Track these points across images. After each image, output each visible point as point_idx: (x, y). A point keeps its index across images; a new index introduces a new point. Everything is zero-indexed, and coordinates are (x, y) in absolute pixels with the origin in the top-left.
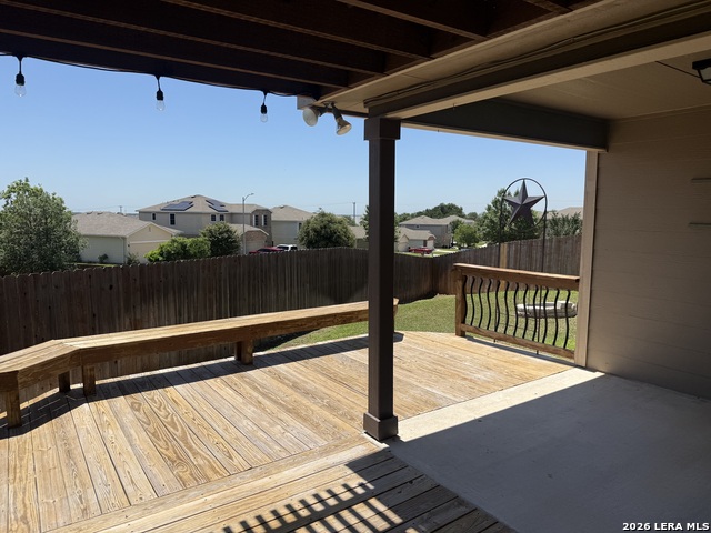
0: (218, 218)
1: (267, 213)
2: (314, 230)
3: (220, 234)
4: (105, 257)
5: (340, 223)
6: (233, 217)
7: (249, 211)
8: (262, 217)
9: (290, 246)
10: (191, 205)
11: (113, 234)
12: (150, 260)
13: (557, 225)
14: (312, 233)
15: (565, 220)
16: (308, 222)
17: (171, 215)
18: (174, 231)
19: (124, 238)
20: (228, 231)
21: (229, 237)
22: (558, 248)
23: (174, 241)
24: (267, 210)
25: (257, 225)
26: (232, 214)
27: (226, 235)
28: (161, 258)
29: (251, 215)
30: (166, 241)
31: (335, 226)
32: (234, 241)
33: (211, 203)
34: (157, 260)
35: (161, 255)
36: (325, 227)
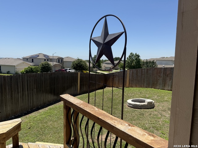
0: (46, 60)
1: (62, 59)
2: (76, 64)
3: (45, 65)
4: (9, 72)
5: (84, 62)
6: (51, 60)
7: (56, 58)
8: (60, 60)
9: (68, 69)
10: (38, 56)
11: (11, 65)
12: (21, 73)
13: (147, 64)
14: (75, 65)
15: (150, 62)
16: (74, 62)
17: (32, 59)
18: (32, 64)
19: (14, 66)
20: (48, 64)
21: (48, 66)
22: (147, 72)
23: (29, 67)
24: (62, 58)
25: (59, 62)
26: (51, 59)
27: (47, 65)
28: (25, 72)
29: (57, 59)
30: (27, 67)
31: (82, 63)
32: (50, 67)
33: (45, 56)
34: (24, 73)
35: (25, 71)
36: (79, 63)
